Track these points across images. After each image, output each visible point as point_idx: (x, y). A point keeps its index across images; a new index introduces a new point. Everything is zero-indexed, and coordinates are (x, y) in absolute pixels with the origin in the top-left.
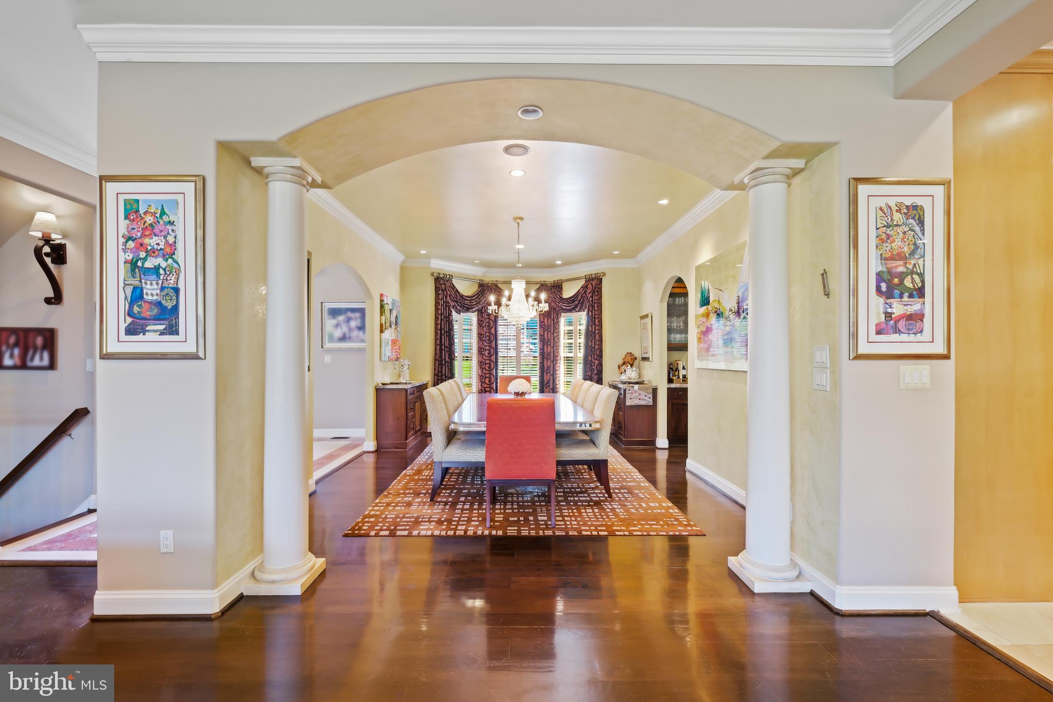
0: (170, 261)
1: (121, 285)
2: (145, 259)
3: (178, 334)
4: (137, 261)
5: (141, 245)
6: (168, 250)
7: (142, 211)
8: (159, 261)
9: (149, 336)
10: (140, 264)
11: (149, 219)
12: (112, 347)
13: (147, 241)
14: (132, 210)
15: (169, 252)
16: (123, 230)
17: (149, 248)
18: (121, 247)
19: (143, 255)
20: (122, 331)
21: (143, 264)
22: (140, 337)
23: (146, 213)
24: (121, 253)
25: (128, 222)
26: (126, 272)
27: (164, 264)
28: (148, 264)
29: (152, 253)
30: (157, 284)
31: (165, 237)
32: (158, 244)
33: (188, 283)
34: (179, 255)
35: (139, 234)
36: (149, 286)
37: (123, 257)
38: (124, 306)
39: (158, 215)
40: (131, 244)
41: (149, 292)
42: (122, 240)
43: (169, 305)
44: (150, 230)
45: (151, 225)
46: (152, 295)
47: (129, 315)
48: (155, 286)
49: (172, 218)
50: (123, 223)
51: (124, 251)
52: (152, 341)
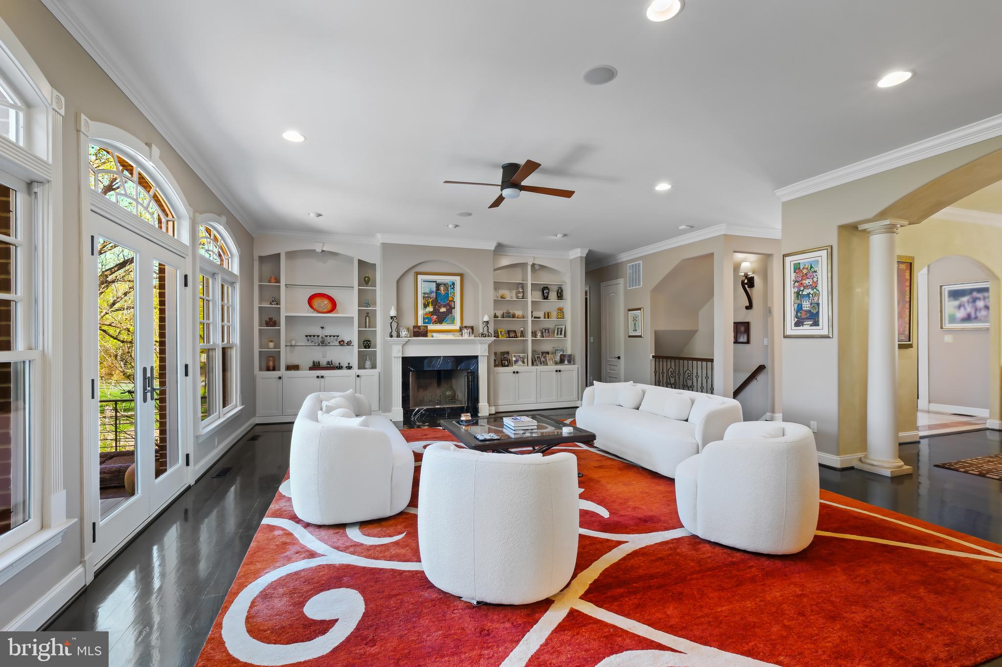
0: (815, 290)
1: (793, 303)
2: (803, 291)
3: (819, 326)
4: (799, 292)
5: (801, 284)
6: (814, 285)
7: (801, 268)
8: (810, 291)
9: (805, 327)
10: (801, 293)
11: (805, 271)
12: (789, 332)
13: (804, 282)
14: (797, 268)
15: (814, 286)
16: (793, 278)
17: (805, 285)
18: (792, 285)
19: (802, 288)
20: (793, 325)
21: (802, 293)
22: (801, 328)
23: (803, 269)
24: (792, 288)
25: (795, 274)
26: (795, 297)
27: (812, 292)
28: (805, 293)
29: (806, 287)
30: (809, 302)
31: (812, 279)
32: (809, 283)
33: (824, 300)
34: (819, 287)
35: (800, 279)
36: (805, 303)
37: (793, 291)
38: (794, 314)
39: (809, 269)
40: (797, 284)
41: (805, 306)
42: (793, 283)
43: (815, 312)
44: (805, 277)
45: (806, 274)
46: (806, 307)
47: (796, 318)
48: (808, 303)
49: (816, 269)
50: (793, 275)
51: (794, 287)
52: (807, 329)
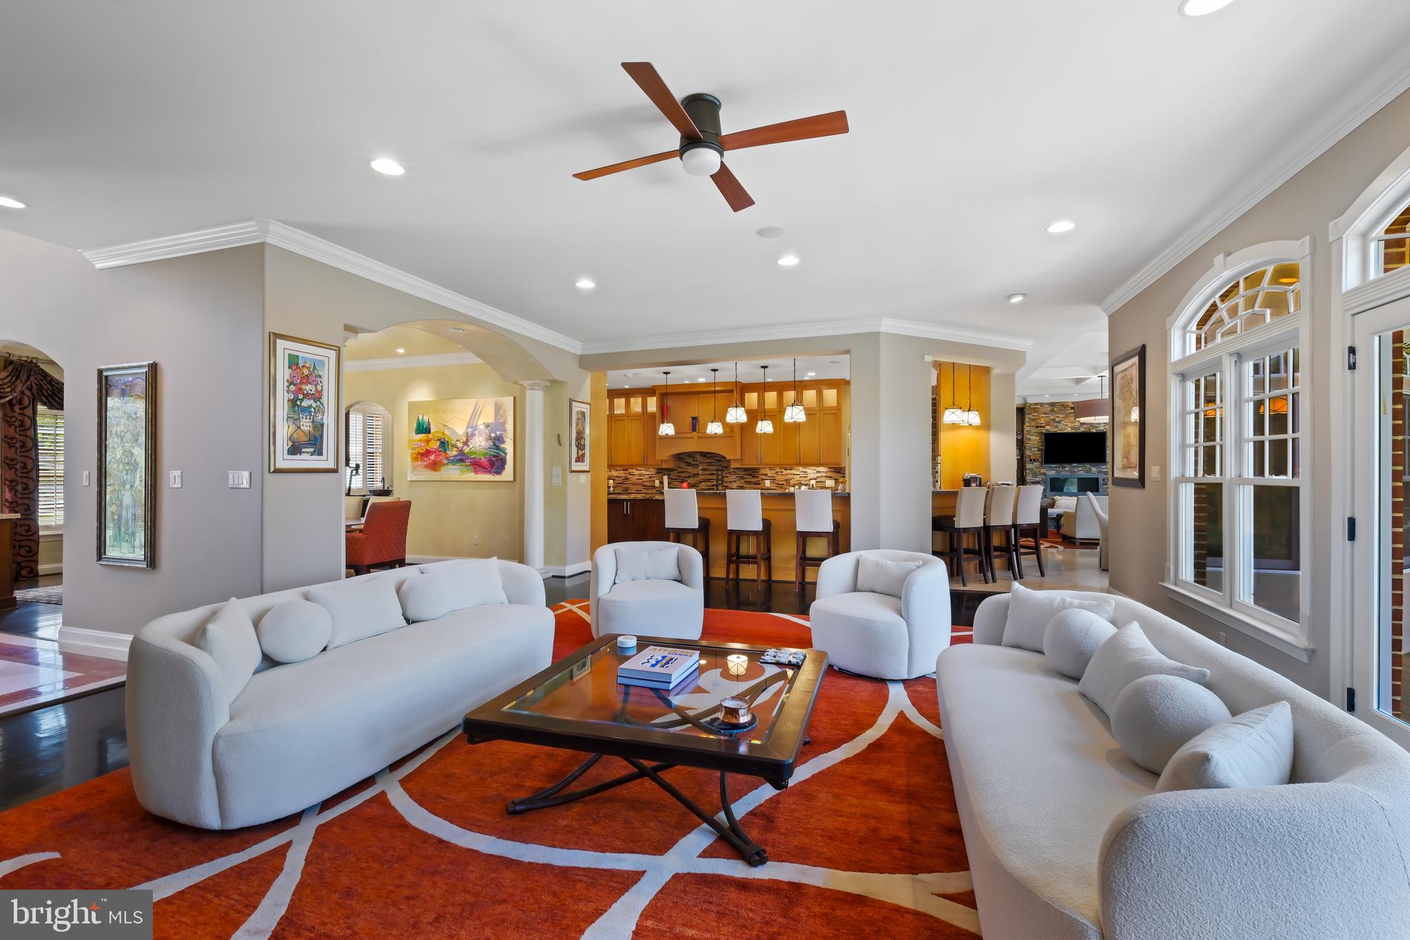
0: (318, 403)
1: (286, 418)
2: (302, 400)
4: (296, 401)
5: (300, 389)
6: (317, 395)
7: (300, 365)
8: (311, 402)
9: (304, 456)
10: (298, 403)
11: (306, 371)
12: (281, 464)
13: (304, 387)
14: (293, 362)
15: (318, 397)
16: (287, 377)
17: (305, 392)
18: (286, 389)
19: (301, 396)
20: (286, 451)
21: (301, 403)
22: (298, 457)
23: (303, 366)
24: (286, 393)
25: (290, 371)
26: (289, 407)
27: (314, 405)
28: (305, 404)
29: (307, 396)
30: (310, 418)
31: (316, 386)
32: (311, 390)
33: (329, 420)
34: (324, 400)
35: (298, 381)
36: (304, 420)
37: (287, 396)
39: (311, 370)
40: (293, 388)
41: (305, 424)
42: (286, 384)
43: (317, 434)
44: (306, 379)
45: (307, 375)
46: (306, 426)
47: (290, 440)
48: (308, 420)
49: (321, 373)
50: (288, 372)
51: (288, 392)
52: (306, 460)
